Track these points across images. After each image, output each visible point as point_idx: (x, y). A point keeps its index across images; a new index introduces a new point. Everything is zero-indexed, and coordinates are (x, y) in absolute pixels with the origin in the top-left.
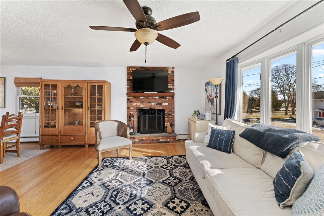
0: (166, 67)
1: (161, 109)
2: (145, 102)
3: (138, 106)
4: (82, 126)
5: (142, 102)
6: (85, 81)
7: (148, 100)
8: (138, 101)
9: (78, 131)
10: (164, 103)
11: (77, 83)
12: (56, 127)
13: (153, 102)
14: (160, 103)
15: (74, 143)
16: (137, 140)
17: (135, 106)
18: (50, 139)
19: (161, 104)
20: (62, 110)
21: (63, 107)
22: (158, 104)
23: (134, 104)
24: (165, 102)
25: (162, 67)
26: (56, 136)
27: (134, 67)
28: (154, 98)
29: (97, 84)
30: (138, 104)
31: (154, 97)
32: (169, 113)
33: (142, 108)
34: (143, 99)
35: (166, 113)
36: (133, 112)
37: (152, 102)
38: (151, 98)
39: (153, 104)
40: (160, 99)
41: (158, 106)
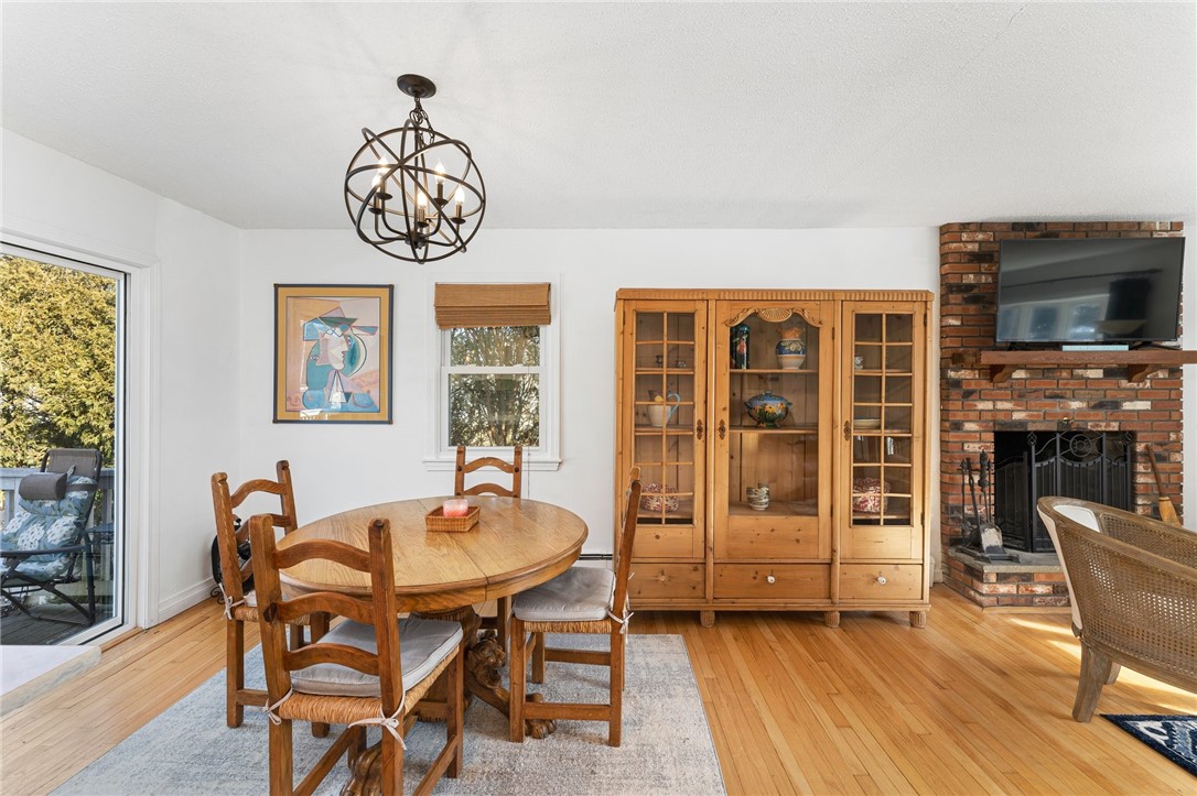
0: (1139, 223)
1: (1116, 429)
2: (1034, 395)
3: (1001, 417)
4: (814, 518)
5: (1020, 395)
6: (831, 296)
7: (1048, 385)
8: (1000, 389)
9: (798, 541)
10: (1131, 400)
11: (789, 305)
12: (690, 521)
13: (1074, 398)
14: (1108, 399)
15: (778, 604)
16: (1040, 589)
17: (988, 416)
18: (663, 578)
19: (1116, 405)
20: (718, 438)
21: (722, 422)
22: (1100, 405)
23: (981, 406)
24: (1136, 396)
25: (1120, 224)
26: (691, 567)
27: (981, 227)
28: (1082, 377)
29: (885, 309)
30: (1001, 405)
31: (1080, 372)
32: (1158, 450)
33: (1022, 423)
34: (1026, 379)
35: (1140, 448)
36: (977, 446)
37: (1069, 393)
38: (1064, 374)
39: (1075, 405)
40: (1110, 383)
41: (1102, 413)
